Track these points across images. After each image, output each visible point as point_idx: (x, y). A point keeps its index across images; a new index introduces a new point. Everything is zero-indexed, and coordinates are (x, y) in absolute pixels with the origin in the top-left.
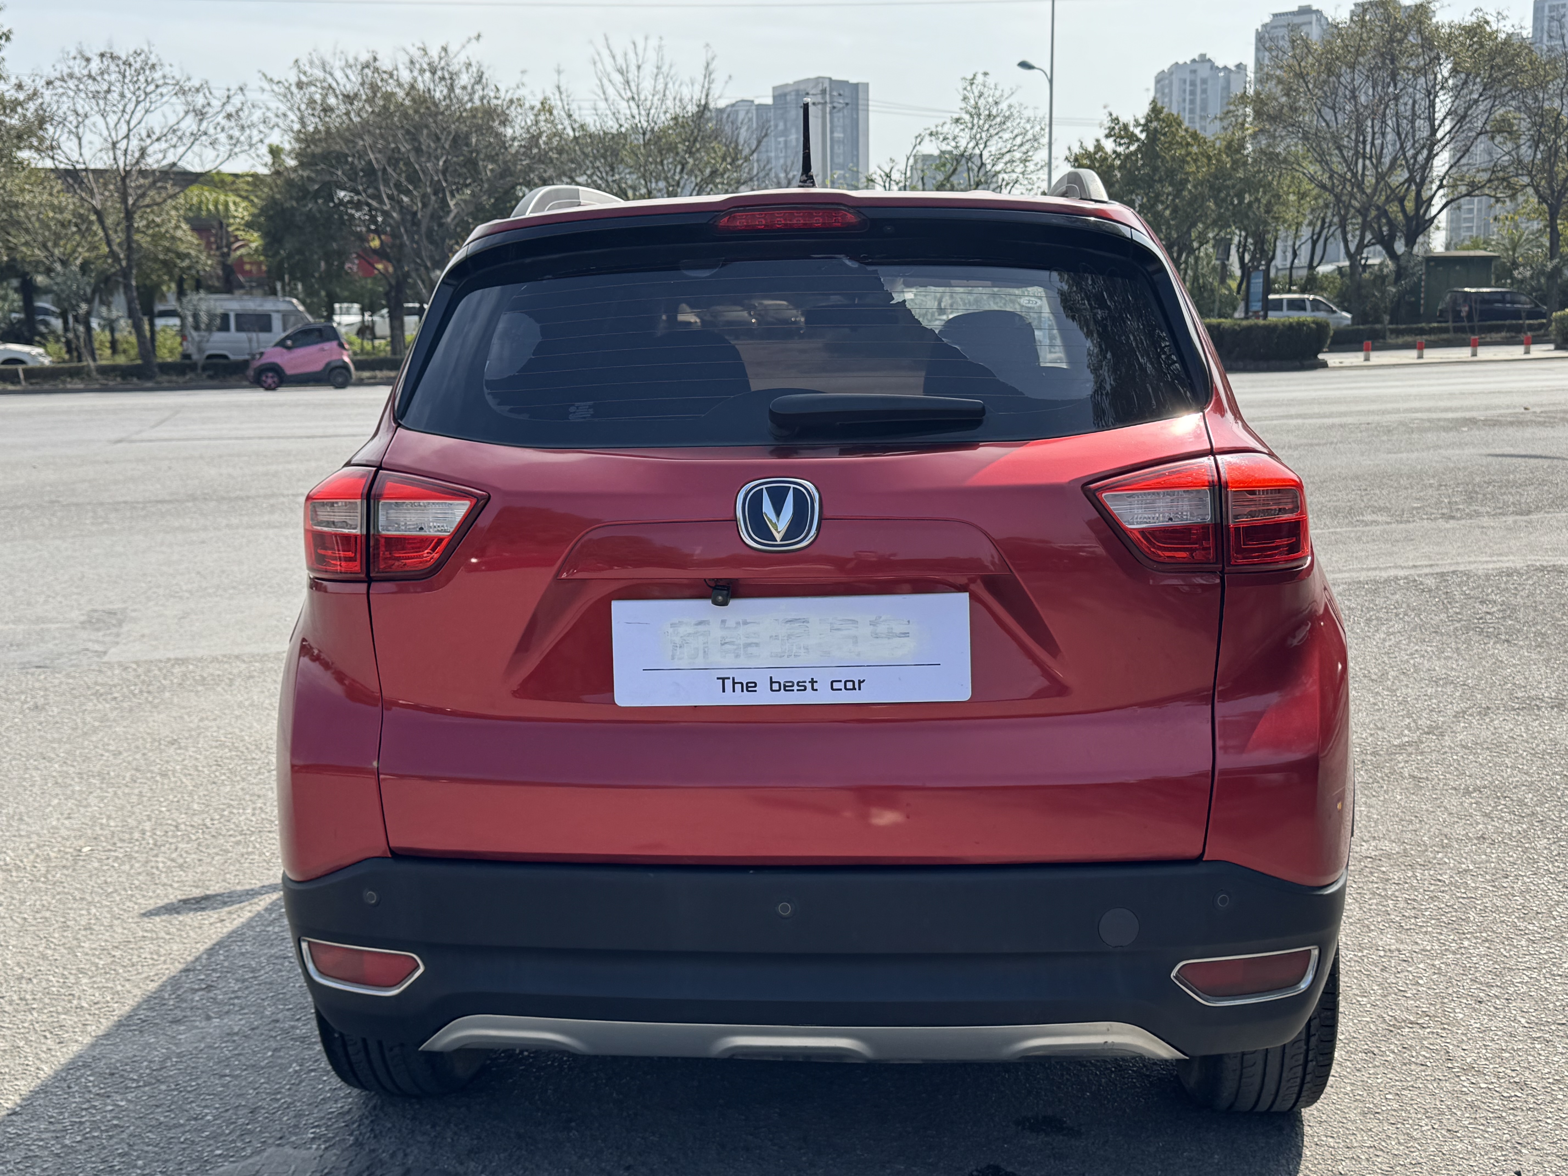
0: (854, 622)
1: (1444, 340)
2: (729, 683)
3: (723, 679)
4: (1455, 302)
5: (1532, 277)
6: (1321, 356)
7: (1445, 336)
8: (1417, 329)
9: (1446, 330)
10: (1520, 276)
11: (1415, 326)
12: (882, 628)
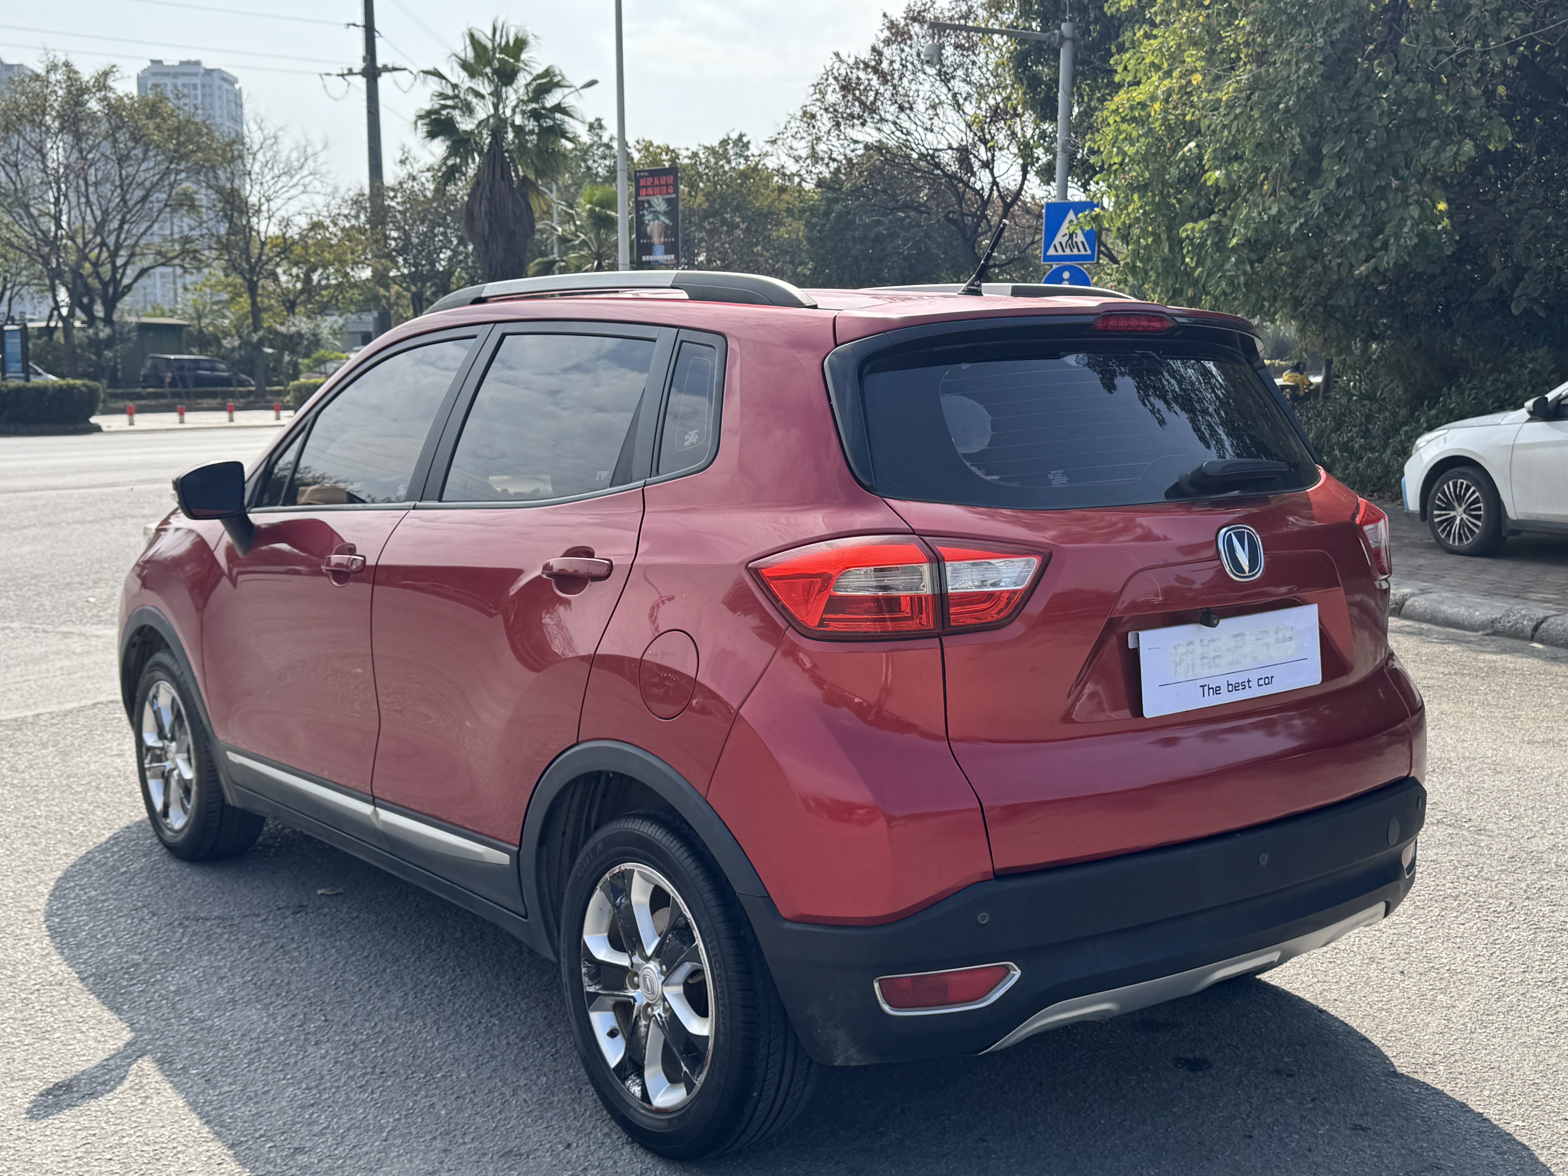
0: (1267, 632)
1: (163, 405)
2: (1206, 688)
3: (1203, 686)
4: (155, 367)
5: (240, 347)
6: (94, 420)
7: (164, 401)
8: (134, 393)
9: (163, 396)
10: (229, 346)
11: (131, 390)
12: (1280, 635)
